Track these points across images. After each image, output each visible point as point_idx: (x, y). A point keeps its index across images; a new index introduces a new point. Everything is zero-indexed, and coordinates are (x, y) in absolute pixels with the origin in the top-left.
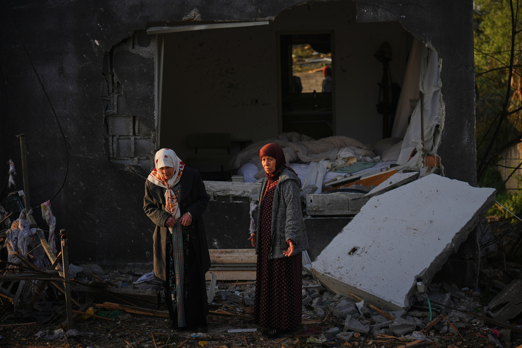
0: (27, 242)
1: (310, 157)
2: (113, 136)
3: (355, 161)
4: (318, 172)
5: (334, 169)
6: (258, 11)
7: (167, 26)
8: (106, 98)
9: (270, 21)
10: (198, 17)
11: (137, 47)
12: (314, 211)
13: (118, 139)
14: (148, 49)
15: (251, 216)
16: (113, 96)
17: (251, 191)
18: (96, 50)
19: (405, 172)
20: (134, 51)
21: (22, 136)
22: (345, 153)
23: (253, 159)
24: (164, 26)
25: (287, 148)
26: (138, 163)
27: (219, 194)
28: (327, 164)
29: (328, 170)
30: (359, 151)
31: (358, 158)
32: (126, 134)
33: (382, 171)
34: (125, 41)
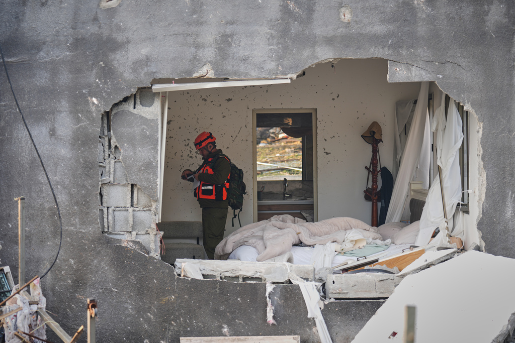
0: (28, 320)
1: (313, 239)
2: (108, 208)
3: (364, 244)
4: (325, 255)
5: (342, 252)
6: (278, 68)
7: (175, 83)
8: (102, 164)
9: (291, 79)
10: (211, 74)
11: (139, 106)
12: (338, 293)
13: (114, 211)
14: (151, 109)
15: (268, 298)
16: (110, 162)
17: (263, 271)
18: (94, 109)
19: (439, 249)
20: (135, 111)
21: (21, 199)
22: (353, 235)
23: (250, 241)
24: (172, 83)
25: (288, 229)
26: (136, 238)
27: (228, 274)
28: (335, 246)
29: (336, 253)
30: (367, 234)
31: (368, 241)
32: (123, 206)
33: (403, 252)
34: (126, 99)
